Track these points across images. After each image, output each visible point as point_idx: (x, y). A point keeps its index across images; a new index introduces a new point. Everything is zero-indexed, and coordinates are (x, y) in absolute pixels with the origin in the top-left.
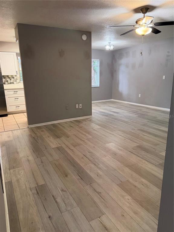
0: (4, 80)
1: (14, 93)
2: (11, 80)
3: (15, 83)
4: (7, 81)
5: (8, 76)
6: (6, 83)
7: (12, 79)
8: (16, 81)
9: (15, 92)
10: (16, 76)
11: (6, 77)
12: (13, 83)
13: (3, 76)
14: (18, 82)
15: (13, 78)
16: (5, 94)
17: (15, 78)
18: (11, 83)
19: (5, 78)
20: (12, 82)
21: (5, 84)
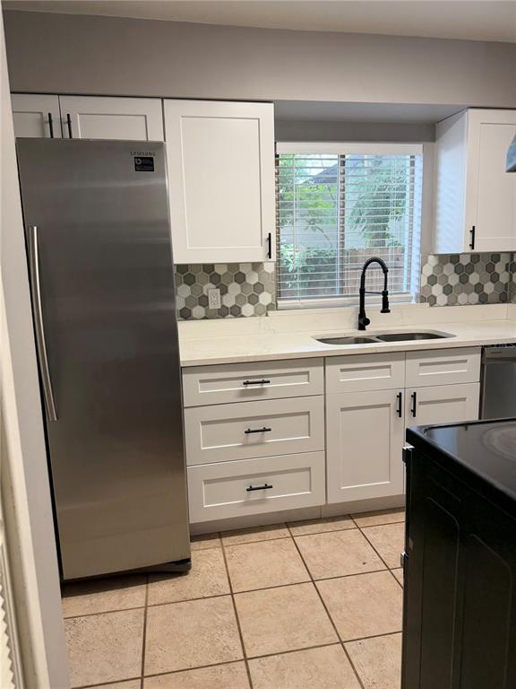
0: (183, 293)
1: (243, 393)
2: (224, 291)
3: (247, 309)
4: (204, 301)
5: (209, 268)
6: (198, 311)
7: (234, 289)
8: (253, 300)
9: (250, 387)
10: (256, 266)
11: (200, 275)
12: (236, 312)
13: (183, 268)
14: (266, 304)
15: (240, 278)
16: (187, 402)
17: (253, 279)
18: (223, 313)
19: (190, 280)
20: (229, 305)
21: (187, 315)
